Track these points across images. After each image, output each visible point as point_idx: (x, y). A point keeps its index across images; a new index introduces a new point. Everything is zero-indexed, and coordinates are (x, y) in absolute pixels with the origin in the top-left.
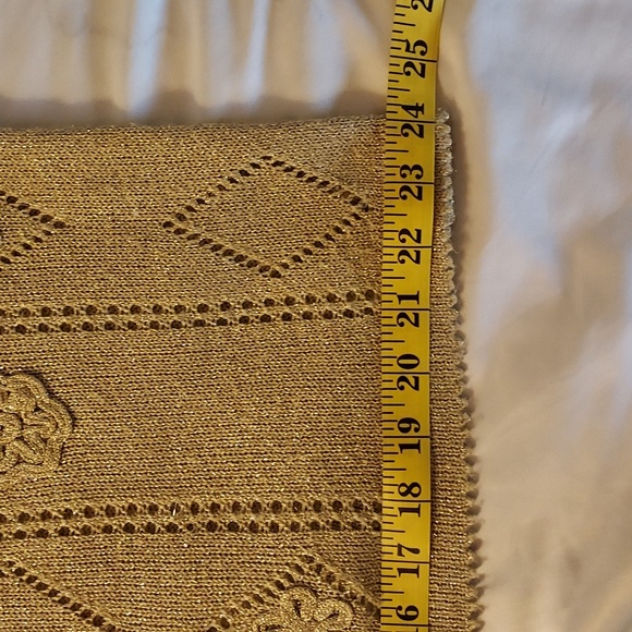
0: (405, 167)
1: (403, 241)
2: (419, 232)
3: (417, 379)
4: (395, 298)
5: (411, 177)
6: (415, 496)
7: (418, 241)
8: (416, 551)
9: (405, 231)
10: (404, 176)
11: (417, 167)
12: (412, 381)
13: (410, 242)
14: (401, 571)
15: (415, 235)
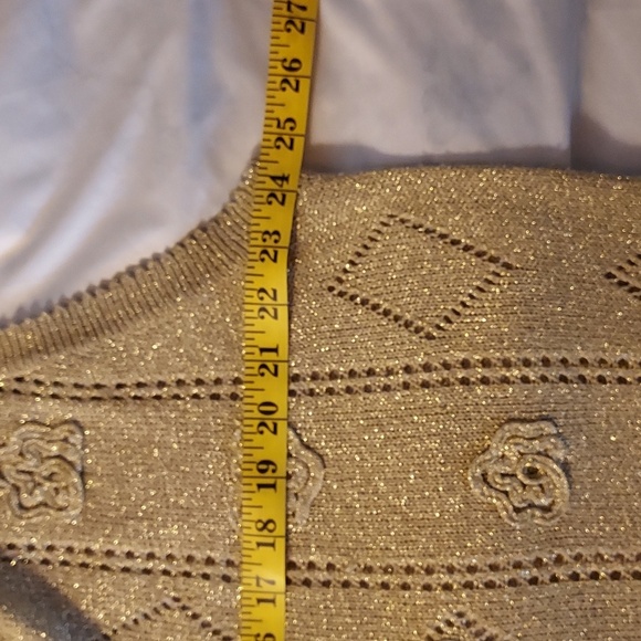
0: (267, 232)
1: (262, 299)
2: (275, 291)
3: (275, 425)
4: (257, 351)
5: (270, 242)
6: (271, 531)
7: (275, 298)
8: (272, 583)
9: (262, 290)
10: (264, 240)
11: (276, 233)
12: (271, 427)
13: (267, 300)
14: (259, 601)
15: (271, 293)
